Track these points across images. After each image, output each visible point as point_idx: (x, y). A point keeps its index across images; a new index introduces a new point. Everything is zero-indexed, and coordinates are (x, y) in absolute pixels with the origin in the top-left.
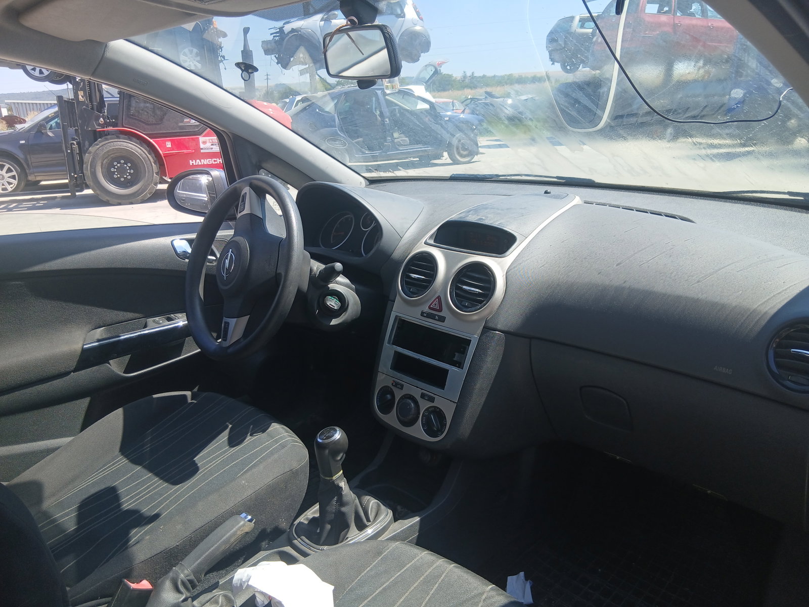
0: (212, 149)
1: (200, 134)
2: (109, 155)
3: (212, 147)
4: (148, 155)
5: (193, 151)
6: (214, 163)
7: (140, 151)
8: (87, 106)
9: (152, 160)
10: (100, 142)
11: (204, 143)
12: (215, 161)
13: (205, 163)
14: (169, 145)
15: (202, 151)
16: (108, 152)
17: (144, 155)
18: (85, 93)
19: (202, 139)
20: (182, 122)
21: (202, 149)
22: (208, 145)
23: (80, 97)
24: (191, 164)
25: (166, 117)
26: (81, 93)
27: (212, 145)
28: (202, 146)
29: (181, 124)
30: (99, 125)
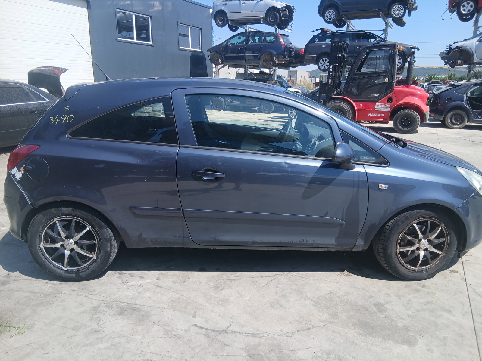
0: (381, 109)
1: (376, 102)
2: (334, 108)
3: (381, 108)
4: (350, 110)
5: (371, 109)
6: (380, 116)
7: (347, 107)
8: (331, 86)
9: (351, 112)
10: (331, 102)
11: (378, 106)
12: (381, 115)
13: (376, 116)
14: (361, 105)
15: (375, 110)
16: (334, 106)
17: (348, 109)
18: (332, 81)
19: (377, 104)
20: (370, 95)
21: (376, 109)
22: (379, 107)
23: (329, 82)
24: (369, 115)
25: (363, 93)
26: (330, 80)
27: (381, 107)
28: (376, 107)
29: (369, 97)
30: (334, 94)
